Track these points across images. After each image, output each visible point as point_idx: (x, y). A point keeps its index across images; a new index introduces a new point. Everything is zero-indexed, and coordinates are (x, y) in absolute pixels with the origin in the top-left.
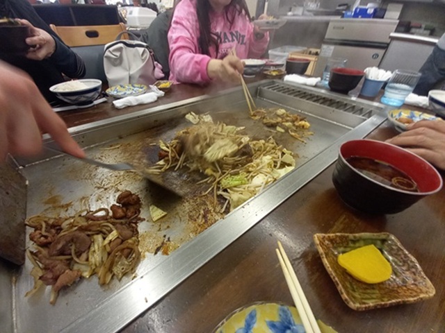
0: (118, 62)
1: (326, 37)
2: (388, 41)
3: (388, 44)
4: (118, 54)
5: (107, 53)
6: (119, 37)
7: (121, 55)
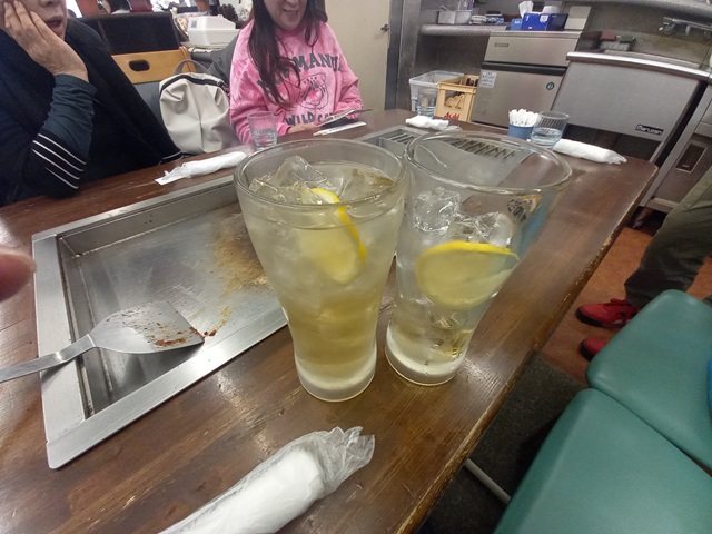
0: (181, 107)
1: (486, 59)
2: (566, 63)
3: (566, 68)
4: (180, 95)
5: (164, 95)
6: (179, 69)
7: (185, 98)
